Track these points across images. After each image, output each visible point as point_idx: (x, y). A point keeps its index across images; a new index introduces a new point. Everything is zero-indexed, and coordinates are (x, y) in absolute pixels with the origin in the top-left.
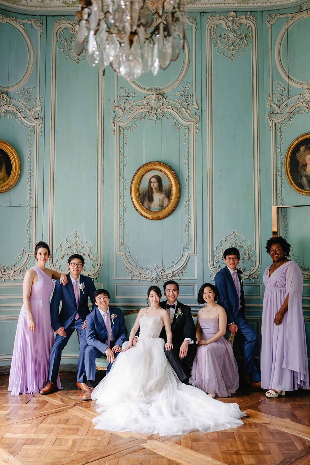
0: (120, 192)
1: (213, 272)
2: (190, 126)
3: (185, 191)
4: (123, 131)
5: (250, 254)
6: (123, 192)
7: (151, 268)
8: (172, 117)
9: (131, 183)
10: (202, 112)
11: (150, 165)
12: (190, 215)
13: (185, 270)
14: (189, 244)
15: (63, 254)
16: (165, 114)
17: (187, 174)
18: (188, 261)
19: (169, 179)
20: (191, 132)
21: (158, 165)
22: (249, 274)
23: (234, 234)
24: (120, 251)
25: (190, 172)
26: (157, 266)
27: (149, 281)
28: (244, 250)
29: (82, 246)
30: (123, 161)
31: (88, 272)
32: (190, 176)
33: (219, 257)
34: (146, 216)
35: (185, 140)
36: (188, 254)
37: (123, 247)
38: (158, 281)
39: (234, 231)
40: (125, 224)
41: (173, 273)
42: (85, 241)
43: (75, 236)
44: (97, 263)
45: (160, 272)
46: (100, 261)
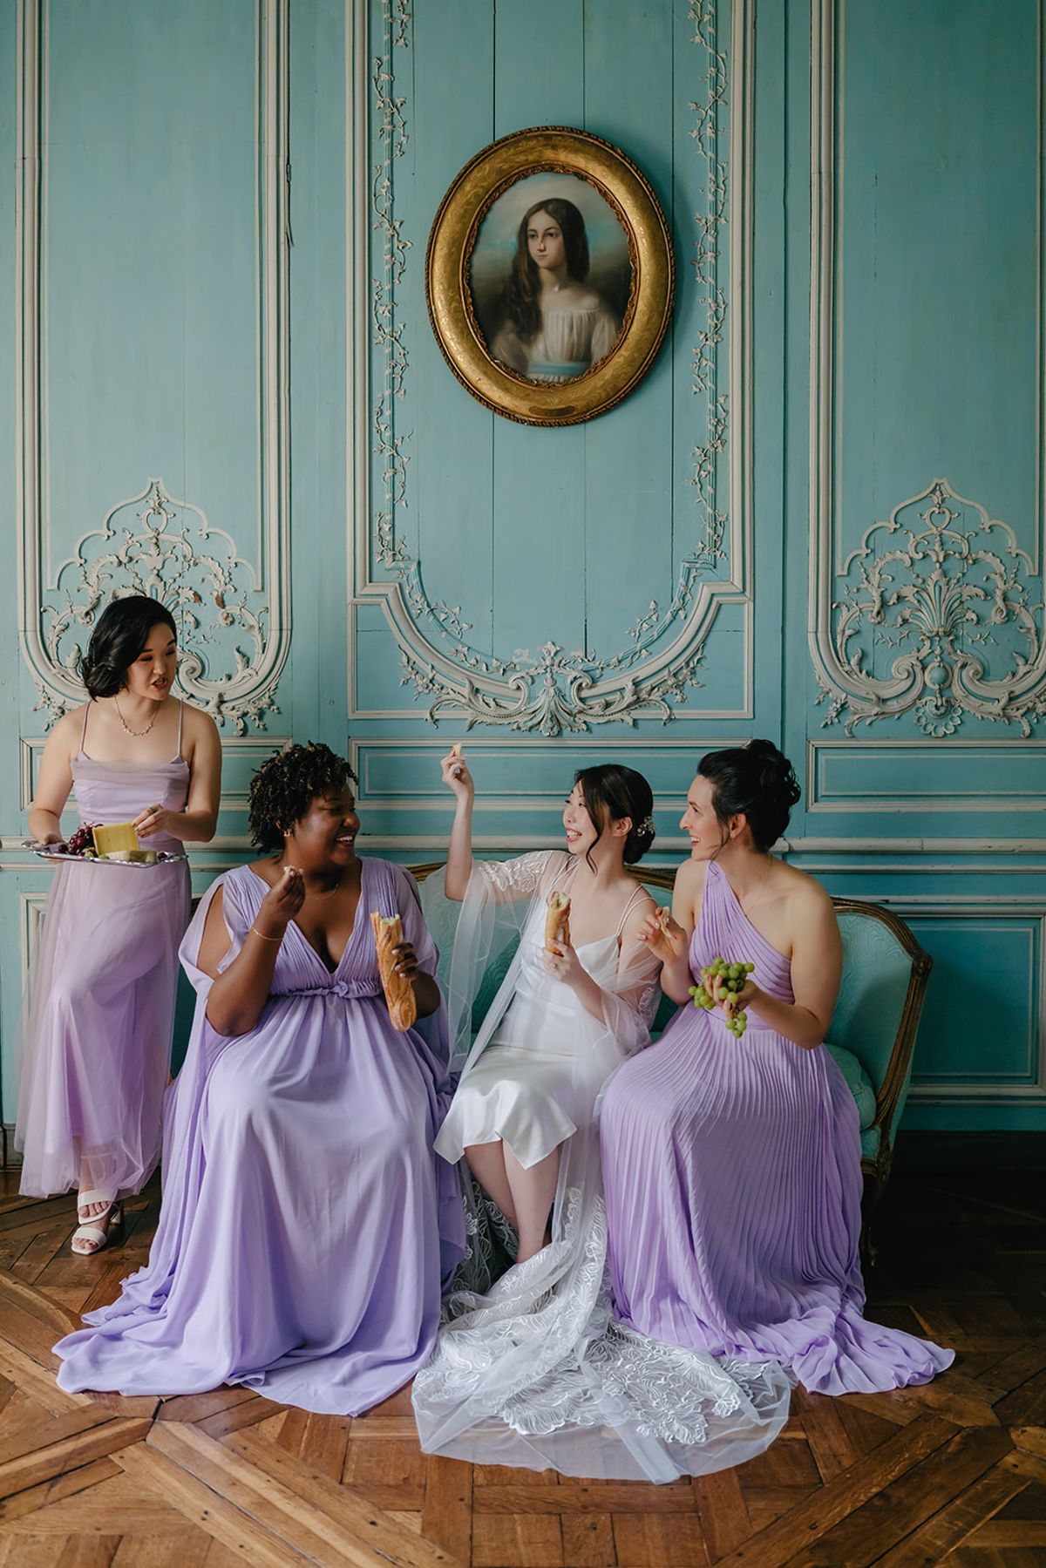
0: (375, 284)
1: (830, 685)
3: (699, 279)
5: (1010, 595)
6: (387, 287)
7: (530, 661)
9: (427, 240)
11: (524, 145)
12: (721, 400)
13: (693, 672)
14: (716, 546)
15: (92, 594)
17: (711, 198)
18: (709, 631)
19: (621, 217)
21: (565, 148)
22: (1007, 694)
23: (936, 499)
24: (374, 579)
25: (723, 186)
26: (557, 652)
27: (519, 728)
28: (985, 579)
29: (185, 557)
30: (389, 128)
31: (219, 682)
32: (723, 205)
33: (860, 609)
34: (503, 407)
35: (699, 23)
36: (713, 595)
37: (389, 559)
38: (563, 727)
39: (936, 485)
40: (400, 444)
41: (639, 688)
42: (200, 533)
43: (152, 505)
44: (263, 639)
45: (572, 683)
46: (278, 628)
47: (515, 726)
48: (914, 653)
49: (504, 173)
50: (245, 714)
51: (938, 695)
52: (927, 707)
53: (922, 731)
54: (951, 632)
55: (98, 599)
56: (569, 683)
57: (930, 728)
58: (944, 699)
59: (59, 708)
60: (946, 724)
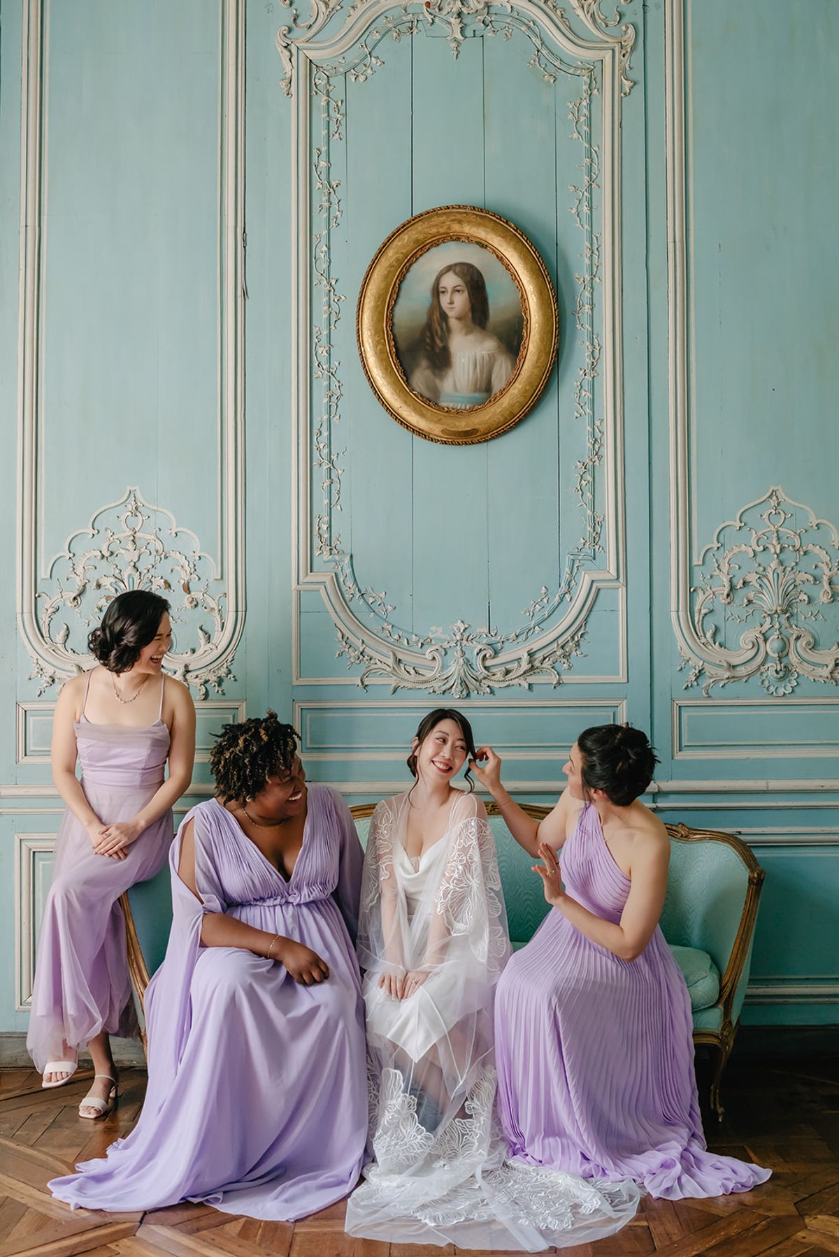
0: (315, 330)
1: (690, 654)
2: (598, 65)
3: (579, 326)
4: (325, 81)
6: (325, 332)
7: (443, 637)
8: (524, 28)
9: (358, 296)
10: (645, 13)
11: (436, 220)
12: (597, 423)
13: (578, 645)
14: (595, 542)
15: (78, 582)
16: (498, 18)
17: (587, 261)
18: (590, 611)
19: (515, 277)
20: (601, 90)
21: (469, 222)
22: (833, 660)
23: (773, 502)
24: (315, 569)
25: (596, 252)
26: (466, 628)
27: (434, 692)
28: (814, 567)
29: (157, 551)
30: (327, 204)
31: (185, 655)
32: (597, 267)
33: (713, 592)
34: (419, 429)
35: (577, 122)
36: (593, 581)
37: (326, 553)
38: (471, 691)
39: (773, 491)
40: (335, 459)
41: (533, 658)
42: (170, 532)
43: (130, 509)
44: (222, 620)
45: (478, 654)
46: (235, 610)
47: (431, 691)
48: (758, 628)
49: (420, 243)
50: (206, 682)
51: (778, 662)
52: (769, 672)
53: (766, 691)
54: (788, 609)
55: (84, 586)
56: (475, 653)
57: (772, 689)
58: (782, 665)
59: (51, 677)
60: (785, 686)
